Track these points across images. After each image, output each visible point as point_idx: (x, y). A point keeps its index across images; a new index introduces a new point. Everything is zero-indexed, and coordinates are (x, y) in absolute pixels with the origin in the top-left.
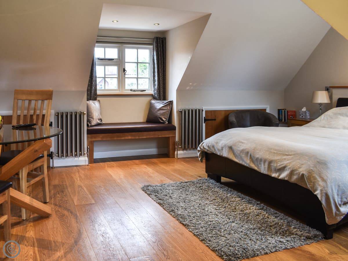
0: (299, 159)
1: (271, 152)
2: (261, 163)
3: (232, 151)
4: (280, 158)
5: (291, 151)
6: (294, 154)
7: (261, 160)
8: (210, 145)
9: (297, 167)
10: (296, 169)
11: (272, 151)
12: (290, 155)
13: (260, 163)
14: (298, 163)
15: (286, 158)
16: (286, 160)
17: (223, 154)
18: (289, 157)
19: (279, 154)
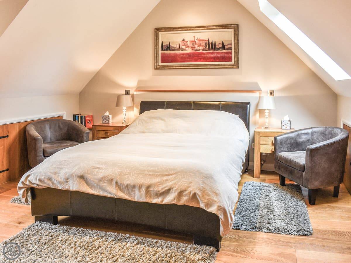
0: (184, 178)
1: (146, 175)
2: (134, 190)
3: (85, 181)
4: (159, 180)
5: (171, 170)
6: (176, 173)
7: (134, 187)
8: (43, 178)
9: (186, 187)
10: (184, 189)
11: (146, 173)
12: (171, 175)
13: (132, 191)
14: (185, 182)
15: (168, 179)
16: (169, 181)
17: (69, 187)
18: (171, 176)
19: (157, 175)
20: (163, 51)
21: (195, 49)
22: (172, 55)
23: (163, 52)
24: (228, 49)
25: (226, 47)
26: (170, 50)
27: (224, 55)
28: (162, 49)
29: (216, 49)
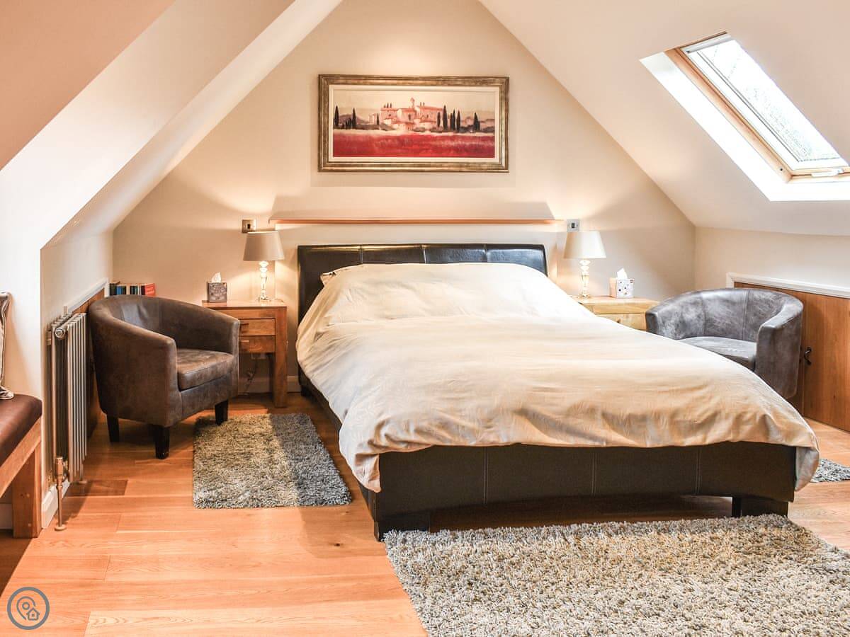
2: (644, 424)
7: (644, 418)
8: (424, 424)
9: (744, 407)
10: (742, 410)
20: (339, 128)
21: (414, 128)
22: (361, 140)
23: (338, 131)
24: (486, 131)
25: (482, 126)
26: (355, 127)
27: (477, 143)
28: (336, 126)
29: (461, 130)
